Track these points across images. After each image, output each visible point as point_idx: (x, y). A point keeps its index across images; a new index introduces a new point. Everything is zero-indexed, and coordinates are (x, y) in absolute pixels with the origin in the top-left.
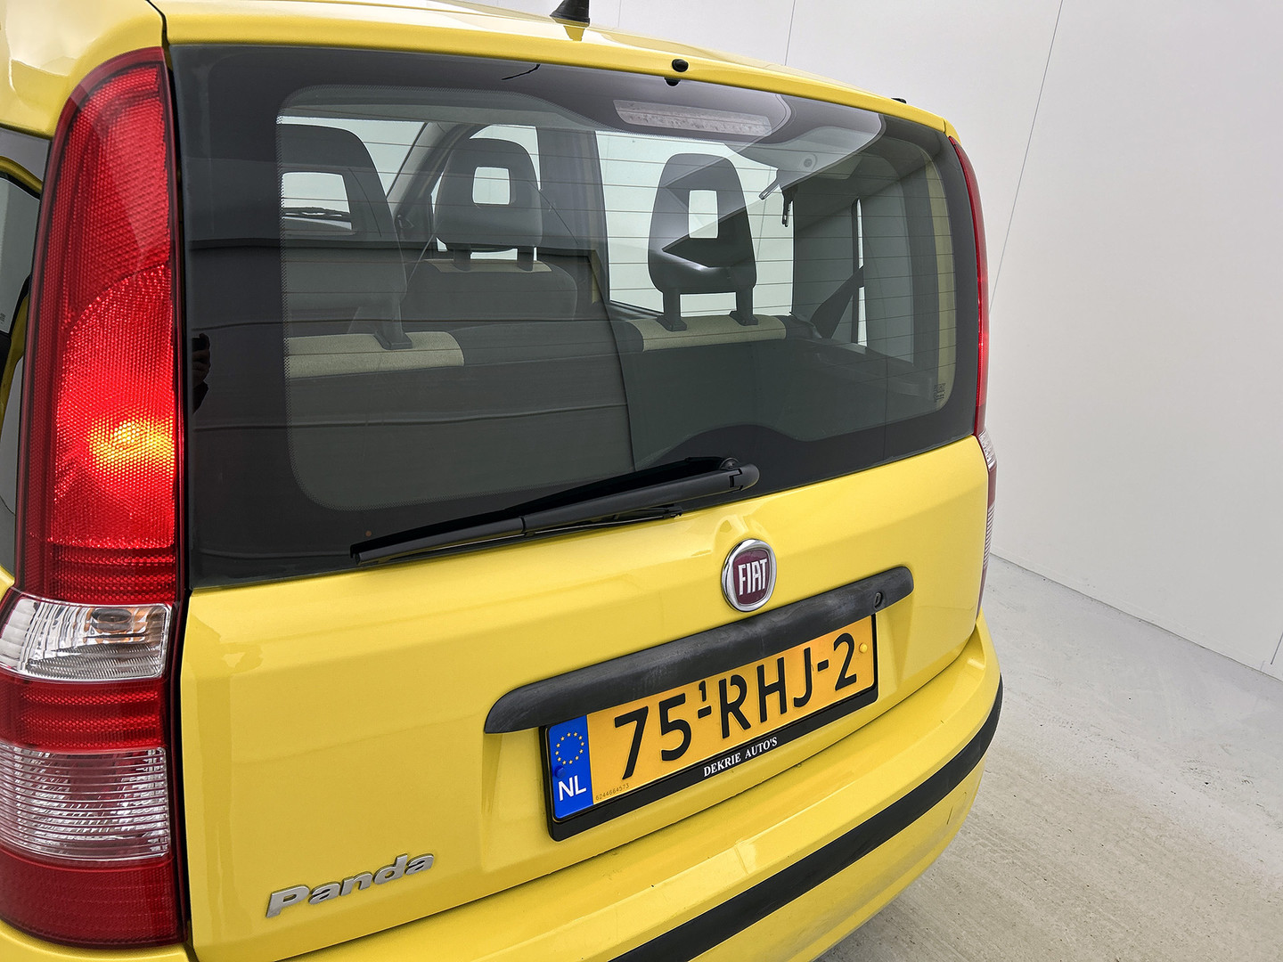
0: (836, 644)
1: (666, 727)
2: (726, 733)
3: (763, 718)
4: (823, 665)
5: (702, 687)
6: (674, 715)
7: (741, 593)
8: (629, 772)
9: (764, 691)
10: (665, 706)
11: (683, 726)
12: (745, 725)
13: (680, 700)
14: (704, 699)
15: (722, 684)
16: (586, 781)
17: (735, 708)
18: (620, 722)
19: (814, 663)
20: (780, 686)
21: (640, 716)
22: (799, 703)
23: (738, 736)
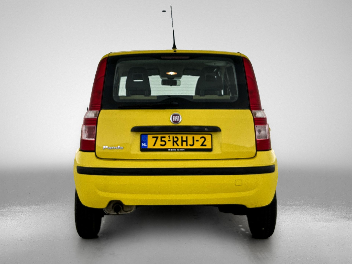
0: (201, 138)
1: (162, 141)
2: (173, 145)
3: (182, 145)
4: (197, 141)
5: (169, 136)
6: (163, 139)
7: (173, 120)
8: (154, 145)
9: (182, 141)
10: (162, 138)
11: (165, 141)
12: (178, 145)
13: (165, 137)
14: (169, 138)
15: (173, 137)
16: (147, 144)
17: (176, 142)
18: (153, 137)
19: (195, 139)
20: (186, 141)
21: (157, 138)
22: (191, 145)
23: (176, 146)
